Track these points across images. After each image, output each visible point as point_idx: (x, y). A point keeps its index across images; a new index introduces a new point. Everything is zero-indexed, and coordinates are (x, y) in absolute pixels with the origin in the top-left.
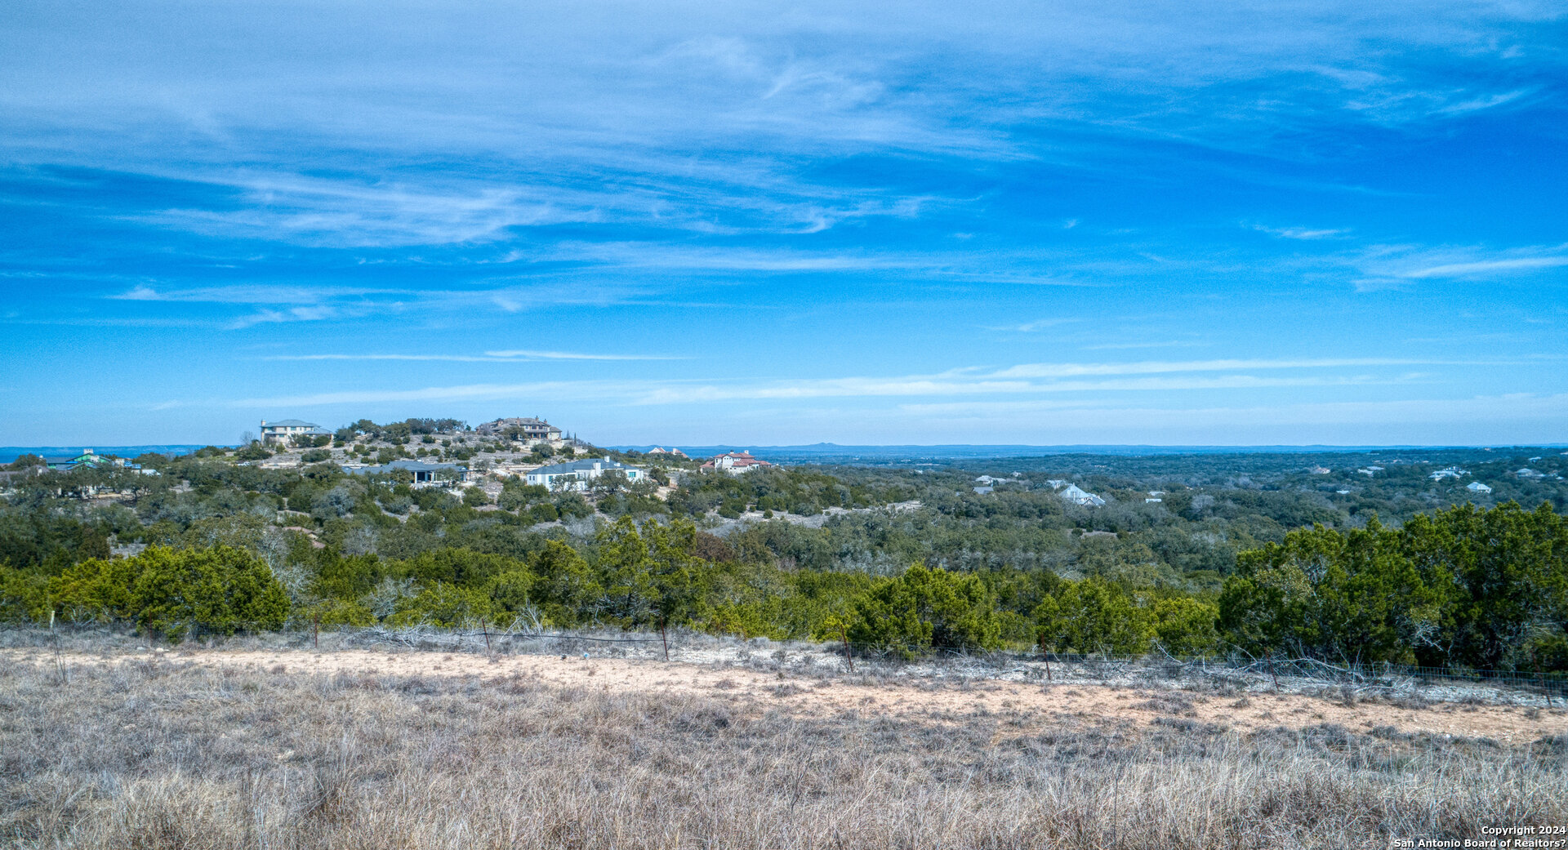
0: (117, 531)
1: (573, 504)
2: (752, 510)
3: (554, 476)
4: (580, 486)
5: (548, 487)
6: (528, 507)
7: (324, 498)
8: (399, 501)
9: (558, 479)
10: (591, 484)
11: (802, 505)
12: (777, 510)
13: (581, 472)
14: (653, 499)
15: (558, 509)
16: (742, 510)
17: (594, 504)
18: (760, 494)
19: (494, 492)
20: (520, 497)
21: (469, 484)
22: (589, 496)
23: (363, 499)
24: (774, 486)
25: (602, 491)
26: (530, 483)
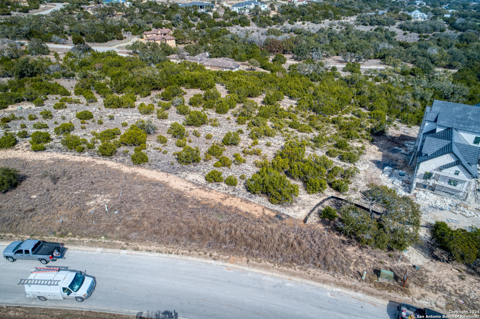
0: (124, 27)
1: (244, 19)
2: (299, 21)
3: (239, 8)
4: (247, 11)
5: (237, 12)
6: (231, 19)
7: (174, 17)
8: (195, 17)
9: (240, 9)
10: (250, 11)
11: (315, 20)
12: (308, 21)
13: (248, 6)
14: (268, 17)
15: (239, 21)
16: (296, 21)
17: (250, 18)
18: (303, 15)
19: (221, 13)
20: (229, 16)
21: (215, 10)
22: (250, 15)
23: (185, 17)
24: (308, 12)
25: (253, 13)
26: (232, 10)
